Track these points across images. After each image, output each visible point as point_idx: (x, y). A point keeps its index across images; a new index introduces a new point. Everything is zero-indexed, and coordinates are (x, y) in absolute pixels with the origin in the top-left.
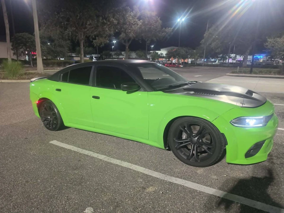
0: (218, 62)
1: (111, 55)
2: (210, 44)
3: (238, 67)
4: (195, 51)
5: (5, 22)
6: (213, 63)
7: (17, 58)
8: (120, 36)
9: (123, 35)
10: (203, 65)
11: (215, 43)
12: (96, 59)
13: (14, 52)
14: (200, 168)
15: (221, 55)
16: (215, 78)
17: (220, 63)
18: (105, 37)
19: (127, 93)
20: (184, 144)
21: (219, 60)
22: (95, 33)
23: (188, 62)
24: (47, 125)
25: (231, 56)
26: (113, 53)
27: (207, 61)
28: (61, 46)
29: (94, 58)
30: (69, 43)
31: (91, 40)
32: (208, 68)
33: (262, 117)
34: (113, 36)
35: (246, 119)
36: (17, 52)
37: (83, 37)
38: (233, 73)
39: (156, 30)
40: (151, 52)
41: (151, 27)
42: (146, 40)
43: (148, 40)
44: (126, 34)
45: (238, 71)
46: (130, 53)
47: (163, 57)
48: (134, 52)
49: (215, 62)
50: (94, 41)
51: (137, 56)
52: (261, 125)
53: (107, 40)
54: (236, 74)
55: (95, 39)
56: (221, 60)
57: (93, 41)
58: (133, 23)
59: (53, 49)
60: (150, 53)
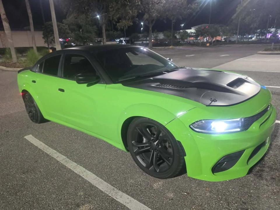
0: (256, 39)
1: (139, 38)
2: (244, 19)
3: (273, 43)
4: (227, 27)
5: (28, 11)
6: (250, 40)
7: (48, 46)
8: (144, 17)
9: (146, 16)
10: (237, 42)
11: (249, 17)
12: (125, 43)
13: (45, 40)
14: (160, 180)
15: (259, 30)
16: (242, 58)
17: (258, 39)
18: (129, 19)
19: (88, 86)
20: (145, 148)
21: (257, 36)
22: (118, 16)
23: (221, 40)
24: (31, 117)
25: (271, 31)
26: (140, 35)
27: (242, 38)
28: (88, 32)
29: (123, 41)
30: (96, 28)
31: (114, 23)
32: (241, 45)
33: (238, 119)
34: (136, 18)
35: (212, 122)
36: (47, 40)
37: (105, 21)
38: (266, 50)
39: (181, 7)
40: (181, 31)
41: (176, 4)
42: (171, 19)
43: (173, 19)
44: (150, 15)
45: (272, 49)
46: (157, 34)
47: (193, 36)
48: (161, 33)
49: (251, 38)
50: (118, 24)
51: (165, 36)
52: (239, 130)
53: (130, 22)
54: (269, 51)
55: (119, 22)
56: (259, 36)
57: (116, 25)
58: (156, 2)
59: (81, 35)
60: (179, 33)
